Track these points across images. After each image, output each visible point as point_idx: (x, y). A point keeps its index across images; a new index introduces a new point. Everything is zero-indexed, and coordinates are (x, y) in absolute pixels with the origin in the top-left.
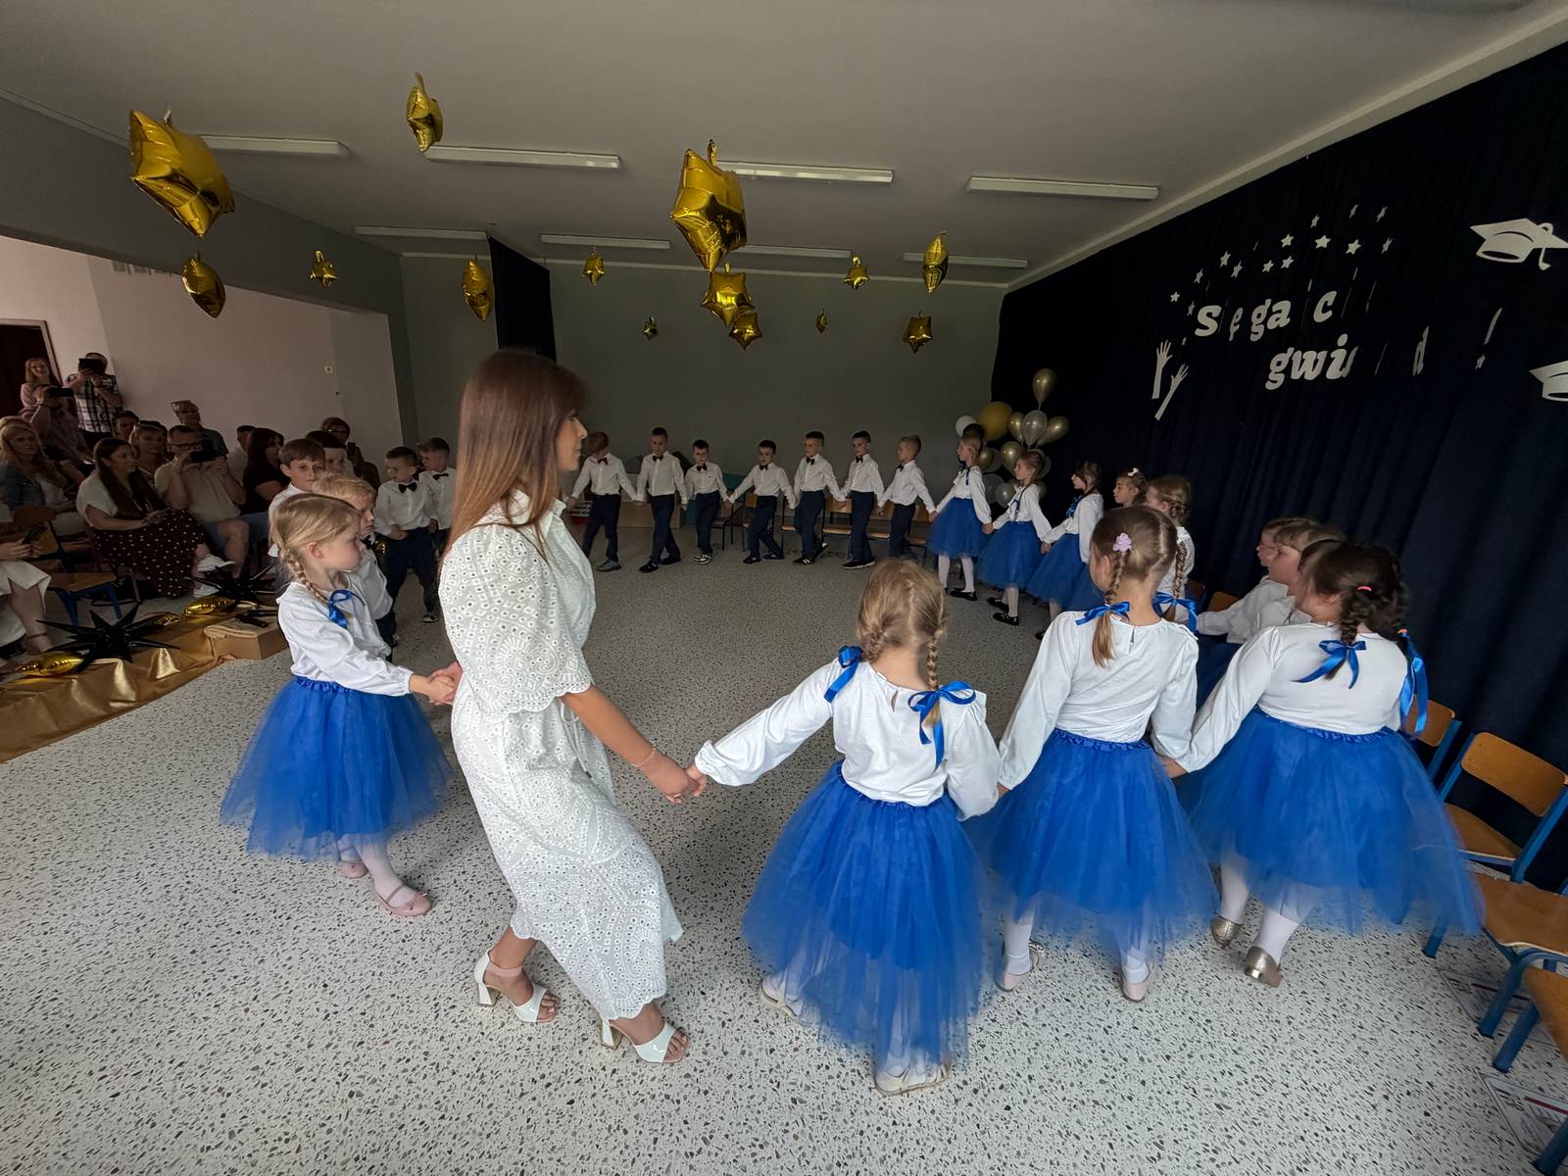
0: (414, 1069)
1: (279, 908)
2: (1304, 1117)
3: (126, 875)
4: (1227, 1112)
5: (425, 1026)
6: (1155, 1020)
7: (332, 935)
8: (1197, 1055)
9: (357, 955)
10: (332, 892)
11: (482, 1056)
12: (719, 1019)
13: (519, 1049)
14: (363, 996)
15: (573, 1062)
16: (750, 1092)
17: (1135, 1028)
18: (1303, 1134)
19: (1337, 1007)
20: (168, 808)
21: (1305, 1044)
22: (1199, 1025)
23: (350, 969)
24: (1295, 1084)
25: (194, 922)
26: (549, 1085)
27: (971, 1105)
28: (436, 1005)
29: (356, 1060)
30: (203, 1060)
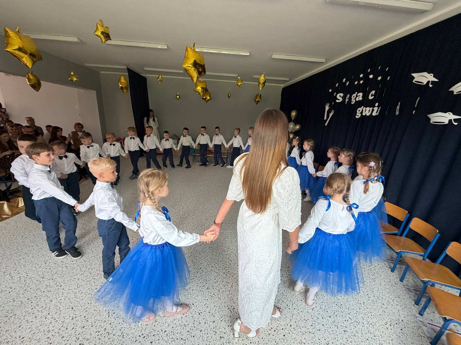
0: (101, 335)
1: (58, 283)
2: (368, 333)
3: (6, 274)
4: (347, 333)
5: (105, 320)
6: (326, 305)
7: (75, 291)
8: (338, 316)
9: (83, 297)
10: (75, 277)
11: (123, 329)
12: (198, 312)
13: (135, 326)
14: (85, 311)
15: (152, 329)
16: (207, 336)
17: (321, 308)
18: (368, 338)
19: (377, 298)
20: (21, 251)
21: (368, 310)
22: (339, 306)
23: (81, 302)
24: (365, 323)
25: (29, 289)
26: (144, 337)
27: (273, 335)
28: (109, 313)
29: (82, 333)
30: (30, 336)
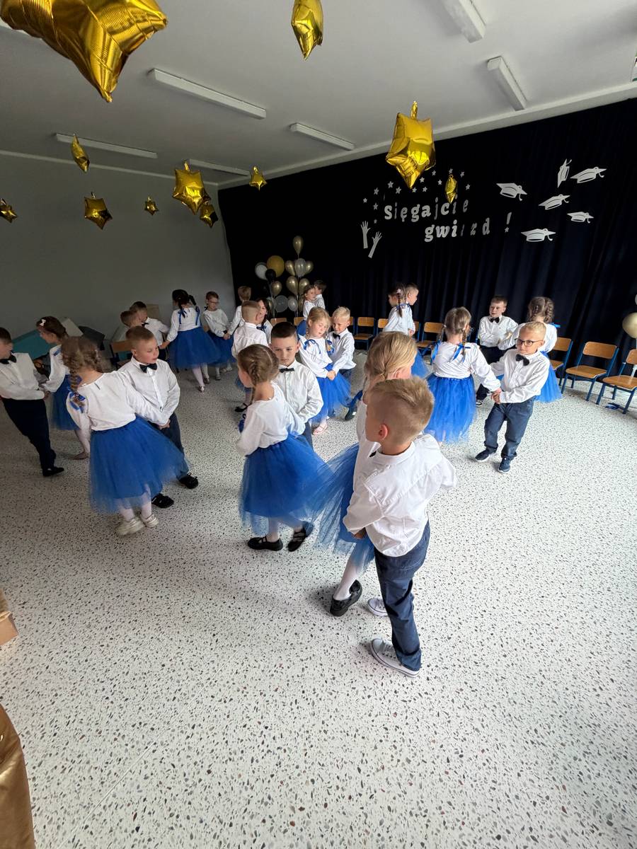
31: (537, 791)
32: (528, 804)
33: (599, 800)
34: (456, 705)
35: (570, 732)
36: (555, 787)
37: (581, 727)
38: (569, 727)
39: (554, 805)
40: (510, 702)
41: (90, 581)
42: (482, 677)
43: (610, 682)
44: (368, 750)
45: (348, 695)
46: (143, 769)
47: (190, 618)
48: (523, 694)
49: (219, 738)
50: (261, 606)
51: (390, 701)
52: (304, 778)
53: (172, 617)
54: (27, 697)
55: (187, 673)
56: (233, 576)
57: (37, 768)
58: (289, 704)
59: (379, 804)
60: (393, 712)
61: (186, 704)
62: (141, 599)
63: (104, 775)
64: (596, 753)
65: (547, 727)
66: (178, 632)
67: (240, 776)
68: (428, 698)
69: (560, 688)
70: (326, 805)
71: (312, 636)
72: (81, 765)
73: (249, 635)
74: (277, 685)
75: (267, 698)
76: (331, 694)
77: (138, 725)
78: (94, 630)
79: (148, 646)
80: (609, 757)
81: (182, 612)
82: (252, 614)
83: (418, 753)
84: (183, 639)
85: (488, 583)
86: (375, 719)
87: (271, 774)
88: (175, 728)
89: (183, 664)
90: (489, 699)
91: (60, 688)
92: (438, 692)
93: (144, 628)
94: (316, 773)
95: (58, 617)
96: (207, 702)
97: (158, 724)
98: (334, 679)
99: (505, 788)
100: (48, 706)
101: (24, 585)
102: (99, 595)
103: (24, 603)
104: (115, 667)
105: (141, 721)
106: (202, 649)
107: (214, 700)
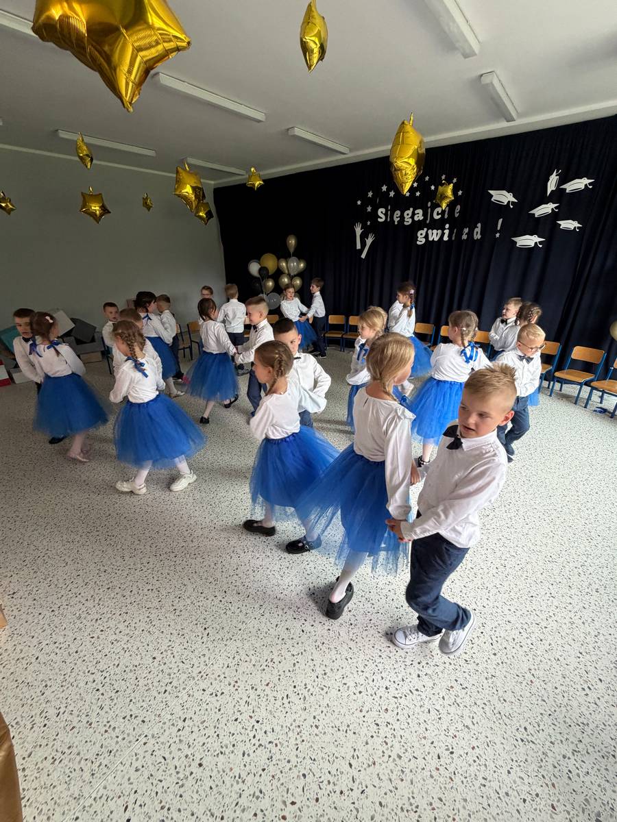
31: (526, 788)
32: (517, 801)
33: (587, 797)
34: (446, 702)
35: (558, 730)
36: (544, 785)
37: (570, 726)
38: (558, 725)
39: (543, 803)
40: (500, 701)
41: (80, 573)
42: (471, 674)
43: (598, 682)
44: (360, 745)
45: (339, 690)
46: (134, 761)
47: (181, 611)
48: (512, 692)
49: (210, 732)
50: (252, 601)
51: (381, 697)
52: (295, 772)
53: (163, 610)
54: (17, 687)
55: (178, 666)
56: (224, 570)
57: (26, 759)
58: (281, 698)
59: (370, 799)
60: (384, 708)
61: (177, 697)
62: (131, 591)
63: (95, 767)
64: (585, 752)
65: (536, 725)
66: (169, 625)
67: (231, 769)
68: (419, 695)
69: (549, 687)
70: (317, 800)
71: (303, 631)
72: (72, 756)
73: (240, 630)
74: (268, 679)
75: (258, 692)
76: (323, 689)
77: (128, 717)
78: (84, 621)
79: (138, 639)
80: (597, 755)
81: (173, 605)
82: (243, 608)
83: (409, 750)
84: (174, 632)
85: (478, 581)
86: (367, 715)
87: (262, 768)
88: (165, 720)
89: (174, 657)
90: (479, 696)
91: (50, 679)
92: (428, 689)
93: (135, 621)
94: (308, 767)
95: (48, 608)
96: (198, 695)
97: (150, 716)
98: (325, 674)
99: (495, 785)
100: (37, 697)
101: (14, 575)
102: (90, 587)
103: (14, 593)
104: (105, 659)
105: (132, 713)
106: (193, 643)
107: (205, 693)
